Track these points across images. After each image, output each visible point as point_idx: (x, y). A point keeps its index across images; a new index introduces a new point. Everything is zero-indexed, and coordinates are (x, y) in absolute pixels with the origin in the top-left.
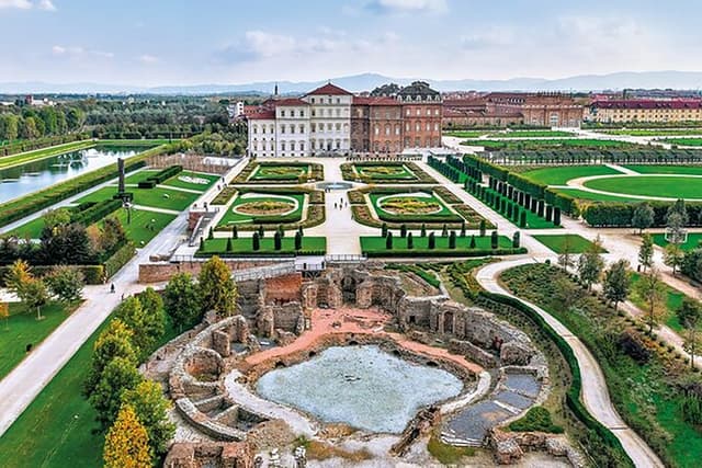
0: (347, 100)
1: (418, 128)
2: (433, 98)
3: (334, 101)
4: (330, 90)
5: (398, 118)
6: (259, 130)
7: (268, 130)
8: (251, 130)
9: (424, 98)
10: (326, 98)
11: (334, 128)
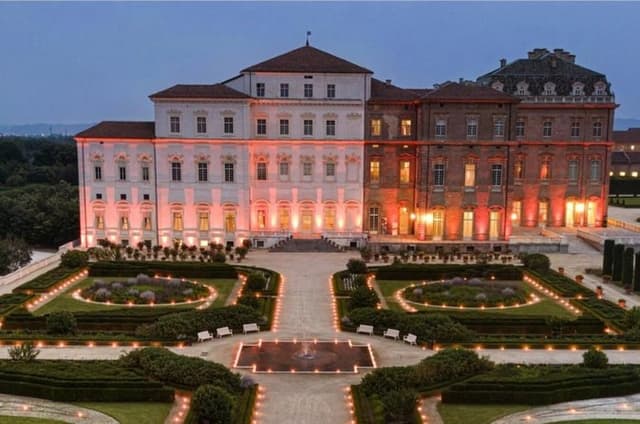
0: (353, 88)
1: (545, 171)
2: (589, 90)
3: (319, 92)
4: (308, 61)
5: (498, 139)
6: (110, 171)
7: (134, 172)
8: (86, 169)
9: (564, 89)
10: (296, 82)
11: (319, 168)
